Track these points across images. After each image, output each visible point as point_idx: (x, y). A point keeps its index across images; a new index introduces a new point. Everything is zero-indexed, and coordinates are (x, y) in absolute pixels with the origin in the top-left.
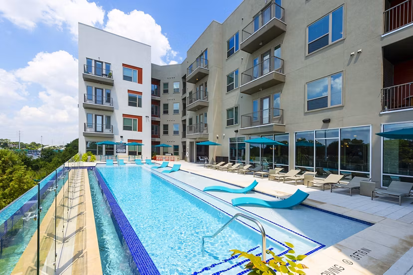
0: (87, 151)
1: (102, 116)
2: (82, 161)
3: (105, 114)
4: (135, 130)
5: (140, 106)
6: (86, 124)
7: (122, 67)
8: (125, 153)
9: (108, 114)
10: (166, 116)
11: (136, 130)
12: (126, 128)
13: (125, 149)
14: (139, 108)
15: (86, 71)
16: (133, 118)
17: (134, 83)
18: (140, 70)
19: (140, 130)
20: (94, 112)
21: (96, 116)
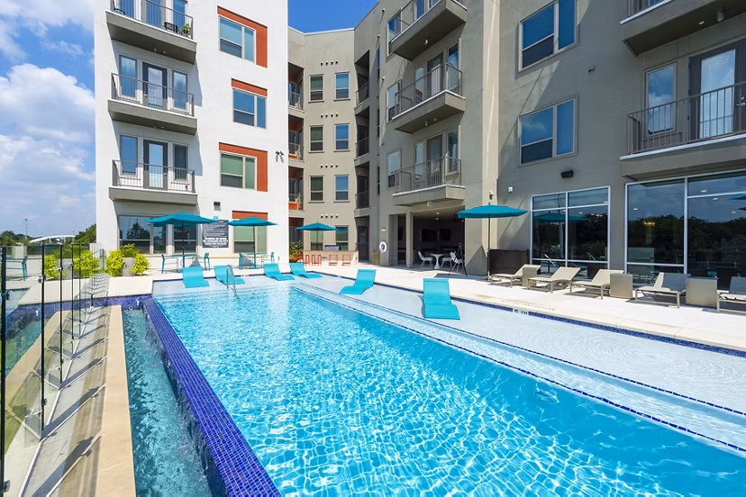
0: (123, 243)
1: (165, 146)
2: (106, 275)
3: (173, 139)
4: (250, 186)
5: (262, 124)
6: (118, 164)
7: (216, 17)
8: (227, 246)
9: (182, 140)
10: (317, 155)
11: (253, 188)
12: (229, 180)
13: (226, 235)
14: (260, 129)
15: (117, 6)
16: (244, 156)
17: (248, 63)
18: (262, 31)
19: (263, 186)
20: (142, 134)
21: (147, 143)
